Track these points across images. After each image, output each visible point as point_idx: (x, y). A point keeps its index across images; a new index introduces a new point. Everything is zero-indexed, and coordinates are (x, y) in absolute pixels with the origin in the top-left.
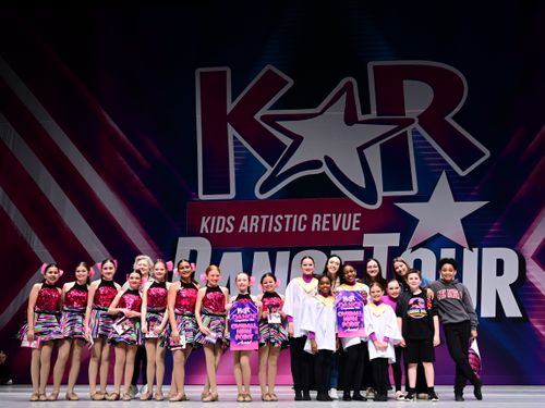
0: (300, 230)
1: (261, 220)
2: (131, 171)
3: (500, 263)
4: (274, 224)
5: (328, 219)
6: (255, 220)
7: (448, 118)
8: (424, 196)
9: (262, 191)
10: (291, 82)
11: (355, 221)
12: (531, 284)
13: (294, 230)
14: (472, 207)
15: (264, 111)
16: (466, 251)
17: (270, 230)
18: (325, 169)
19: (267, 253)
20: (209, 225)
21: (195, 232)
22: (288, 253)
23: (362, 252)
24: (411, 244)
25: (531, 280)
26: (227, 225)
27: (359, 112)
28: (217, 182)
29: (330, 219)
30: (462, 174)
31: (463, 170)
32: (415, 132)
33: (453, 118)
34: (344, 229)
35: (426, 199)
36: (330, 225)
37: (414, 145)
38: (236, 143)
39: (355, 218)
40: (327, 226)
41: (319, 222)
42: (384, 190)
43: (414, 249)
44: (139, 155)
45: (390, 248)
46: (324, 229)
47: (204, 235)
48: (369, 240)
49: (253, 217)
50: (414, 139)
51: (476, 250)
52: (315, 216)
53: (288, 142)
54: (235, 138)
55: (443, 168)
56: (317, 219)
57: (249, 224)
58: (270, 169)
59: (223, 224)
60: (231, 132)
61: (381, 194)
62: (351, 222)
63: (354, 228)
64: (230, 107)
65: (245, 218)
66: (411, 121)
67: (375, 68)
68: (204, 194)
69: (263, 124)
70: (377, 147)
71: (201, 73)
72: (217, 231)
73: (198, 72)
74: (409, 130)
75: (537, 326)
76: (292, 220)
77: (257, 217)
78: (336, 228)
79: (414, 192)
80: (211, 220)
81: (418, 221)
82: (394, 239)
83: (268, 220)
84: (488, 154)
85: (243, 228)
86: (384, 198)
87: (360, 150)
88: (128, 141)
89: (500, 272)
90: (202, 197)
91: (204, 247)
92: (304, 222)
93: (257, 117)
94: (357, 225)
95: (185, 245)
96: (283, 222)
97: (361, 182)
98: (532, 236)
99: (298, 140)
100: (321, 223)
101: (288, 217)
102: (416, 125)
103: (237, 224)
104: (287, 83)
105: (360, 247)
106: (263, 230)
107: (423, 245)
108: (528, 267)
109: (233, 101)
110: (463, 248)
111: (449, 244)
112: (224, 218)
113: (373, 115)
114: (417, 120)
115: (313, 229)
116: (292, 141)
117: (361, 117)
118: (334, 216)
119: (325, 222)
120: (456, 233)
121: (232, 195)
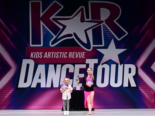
0: (65, 57)
1: (51, 54)
2: (6, 36)
3: (130, 69)
4: (56, 55)
5: (74, 54)
6: (49, 54)
7: (115, 21)
8: (106, 47)
9: (52, 44)
10: (63, 7)
11: (83, 55)
12: (139, 76)
13: (63, 57)
14: (121, 51)
15: (53, 16)
16: (119, 65)
17: (54, 57)
18: (73, 37)
19: (53, 65)
20: (34, 55)
21: (28, 58)
22: (61, 65)
23: (85, 65)
24: (101, 63)
25: (140, 75)
26: (40, 55)
27: (85, 18)
28: (36, 40)
29: (75, 54)
30: (119, 40)
31: (119, 39)
32: (104, 25)
33: (116, 21)
34: (79, 57)
35: (107, 48)
36: (75, 56)
37: (103, 30)
38: (43, 27)
39: (83, 54)
40: (74, 56)
41: (71, 55)
42: (93, 45)
43: (102, 64)
44: (9, 30)
45: (94, 64)
46: (73, 57)
47: (32, 59)
48: (88, 61)
49: (49, 53)
50: (103, 28)
51: (122, 65)
52: (70, 53)
53: (61, 27)
54: (43, 25)
55: (113, 38)
56: (71, 54)
57: (48, 55)
58: (55, 37)
59: (38, 55)
60: (42, 23)
61: (92, 46)
62: (82, 55)
63: (83, 57)
64: (41, 15)
65: (46, 53)
66: (102, 22)
67: (91, 3)
68: (32, 44)
69: (53, 21)
70: (91, 30)
71: (31, 3)
72: (36, 57)
73: (30, 2)
74: (102, 24)
75: (141, 90)
76: (62, 54)
77: (50, 53)
78: (77, 57)
79: (103, 45)
80: (34, 53)
81: (104, 55)
82: (96, 61)
83: (54, 54)
84: (127, 33)
85: (45, 56)
86: (93, 47)
87: (86, 31)
88: (5, 25)
89: (130, 72)
90: (31, 45)
91: (32, 63)
92: (66, 55)
93: (51, 18)
94: (84, 56)
95: (25, 62)
96: (59, 55)
97: (86, 42)
98: (140, 61)
99: (64, 27)
100: (72, 55)
101: (61, 53)
102: (104, 23)
103: (43, 55)
104: (61, 7)
105: (85, 63)
106: (52, 57)
107: (106, 63)
108: (138, 71)
109: (42, 13)
110: (118, 64)
111: (114, 63)
112: (39, 53)
113: (90, 19)
114: (104, 21)
115: (69, 57)
116: (62, 27)
117: (86, 20)
118: (76, 53)
119: (73, 55)
120: (116, 59)
121: (42, 45)
